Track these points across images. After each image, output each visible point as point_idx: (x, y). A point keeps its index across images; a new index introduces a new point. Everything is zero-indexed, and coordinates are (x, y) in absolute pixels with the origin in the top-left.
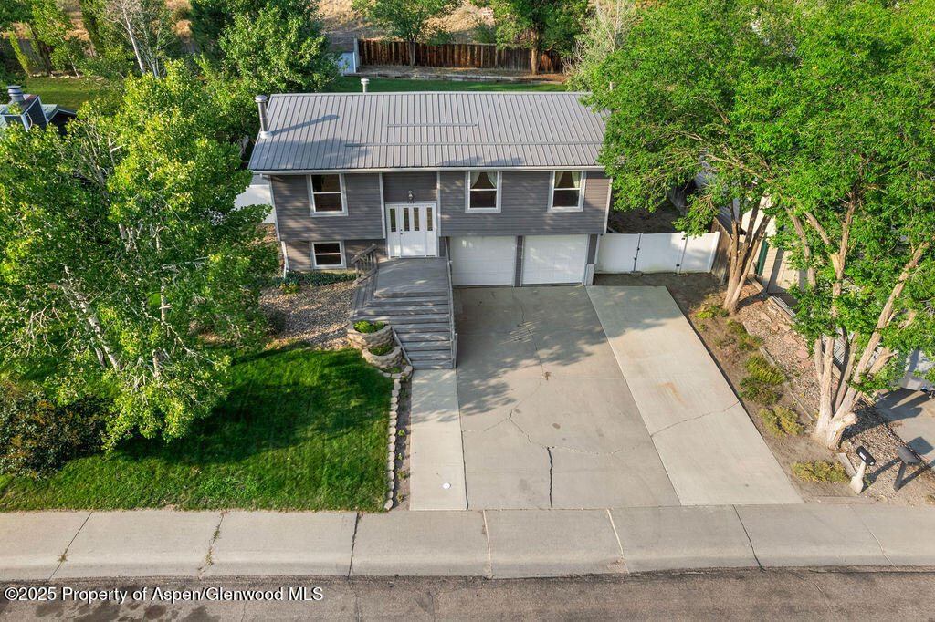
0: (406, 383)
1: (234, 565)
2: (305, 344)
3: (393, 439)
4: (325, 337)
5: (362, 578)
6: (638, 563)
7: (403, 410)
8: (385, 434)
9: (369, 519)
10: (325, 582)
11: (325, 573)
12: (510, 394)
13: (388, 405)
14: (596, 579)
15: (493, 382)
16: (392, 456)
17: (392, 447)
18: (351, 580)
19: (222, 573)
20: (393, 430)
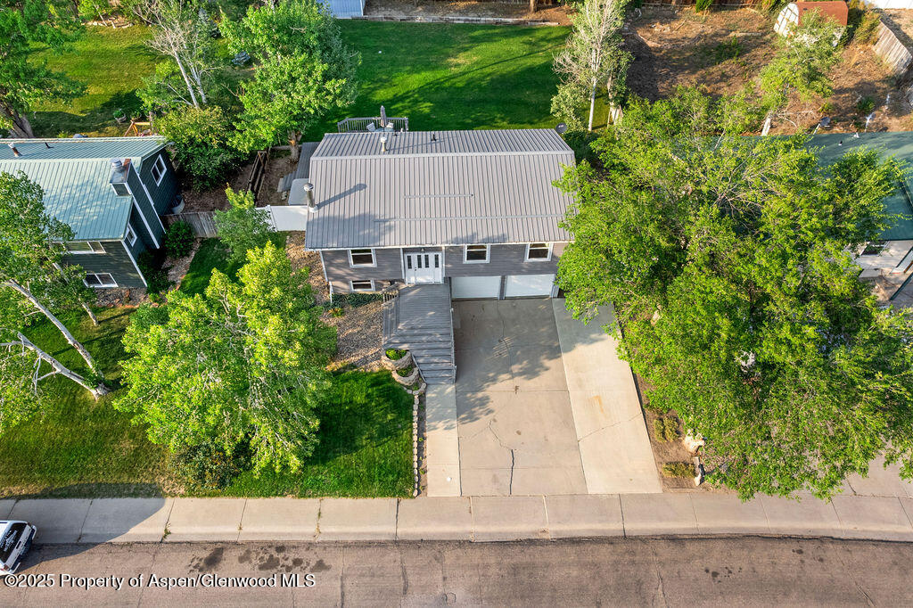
0: (422, 397)
1: (332, 534)
2: (353, 366)
3: (416, 444)
4: (365, 360)
5: (403, 541)
6: (556, 532)
7: (422, 419)
8: (410, 442)
9: (405, 502)
10: (382, 544)
11: (383, 539)
12: (490, 406)
13: (412, 417)
14: (531, 542)
15: (480, 395)
16: (416, 458)
17: (415, 451)
18: (398, 543)
19: (327, 539)
20: (415, 438)
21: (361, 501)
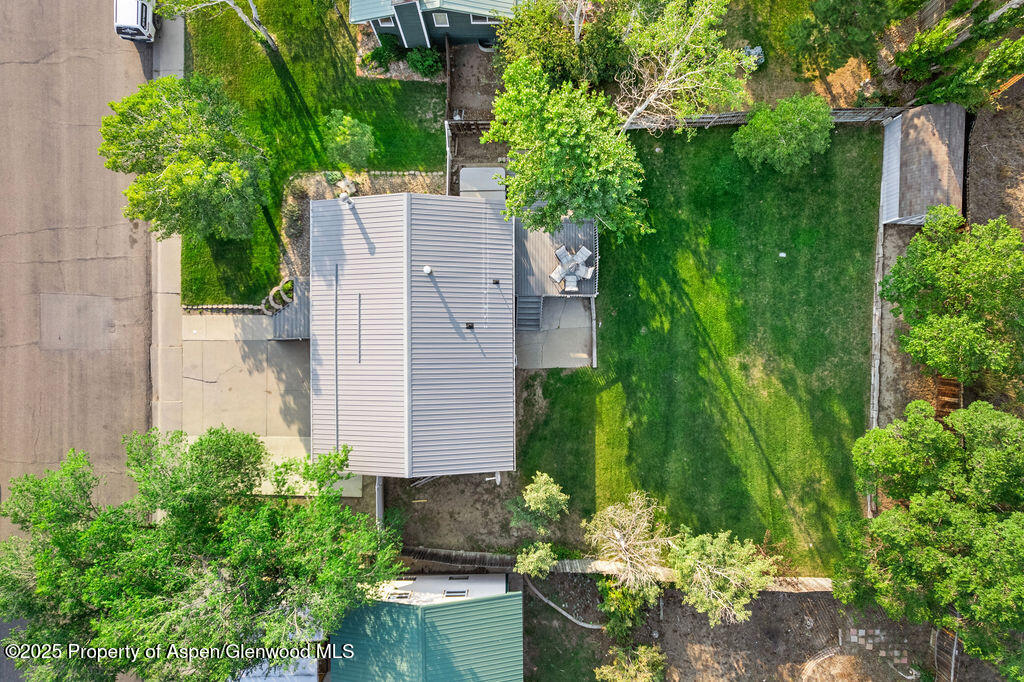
0: (259, 312)
1: (156, 249)
2: (285, 252)
3: (220, 307)
4: (289, 262)
5: (151, 298)
6: (156, 407)
7: (243, 311)
8: (222, 302)
9: (179, 298)
10: (149, 282)
11: (153, 283)
12: (256, 373)
13: (242, 303)
14: (150, 388)
15: (265, 364)
16: (210, 307)
17: (215, 307)
18: (149, 296)
19: (153, 244)
20: (225, 306)
21: (179, 266)
